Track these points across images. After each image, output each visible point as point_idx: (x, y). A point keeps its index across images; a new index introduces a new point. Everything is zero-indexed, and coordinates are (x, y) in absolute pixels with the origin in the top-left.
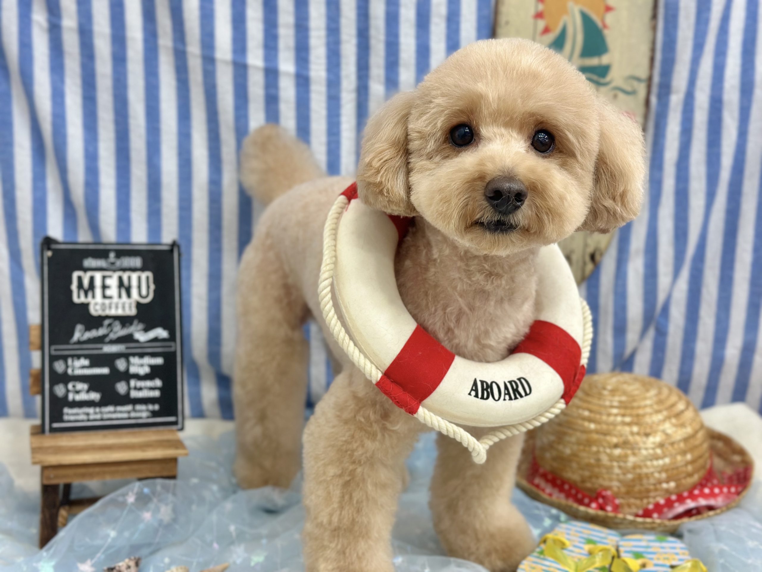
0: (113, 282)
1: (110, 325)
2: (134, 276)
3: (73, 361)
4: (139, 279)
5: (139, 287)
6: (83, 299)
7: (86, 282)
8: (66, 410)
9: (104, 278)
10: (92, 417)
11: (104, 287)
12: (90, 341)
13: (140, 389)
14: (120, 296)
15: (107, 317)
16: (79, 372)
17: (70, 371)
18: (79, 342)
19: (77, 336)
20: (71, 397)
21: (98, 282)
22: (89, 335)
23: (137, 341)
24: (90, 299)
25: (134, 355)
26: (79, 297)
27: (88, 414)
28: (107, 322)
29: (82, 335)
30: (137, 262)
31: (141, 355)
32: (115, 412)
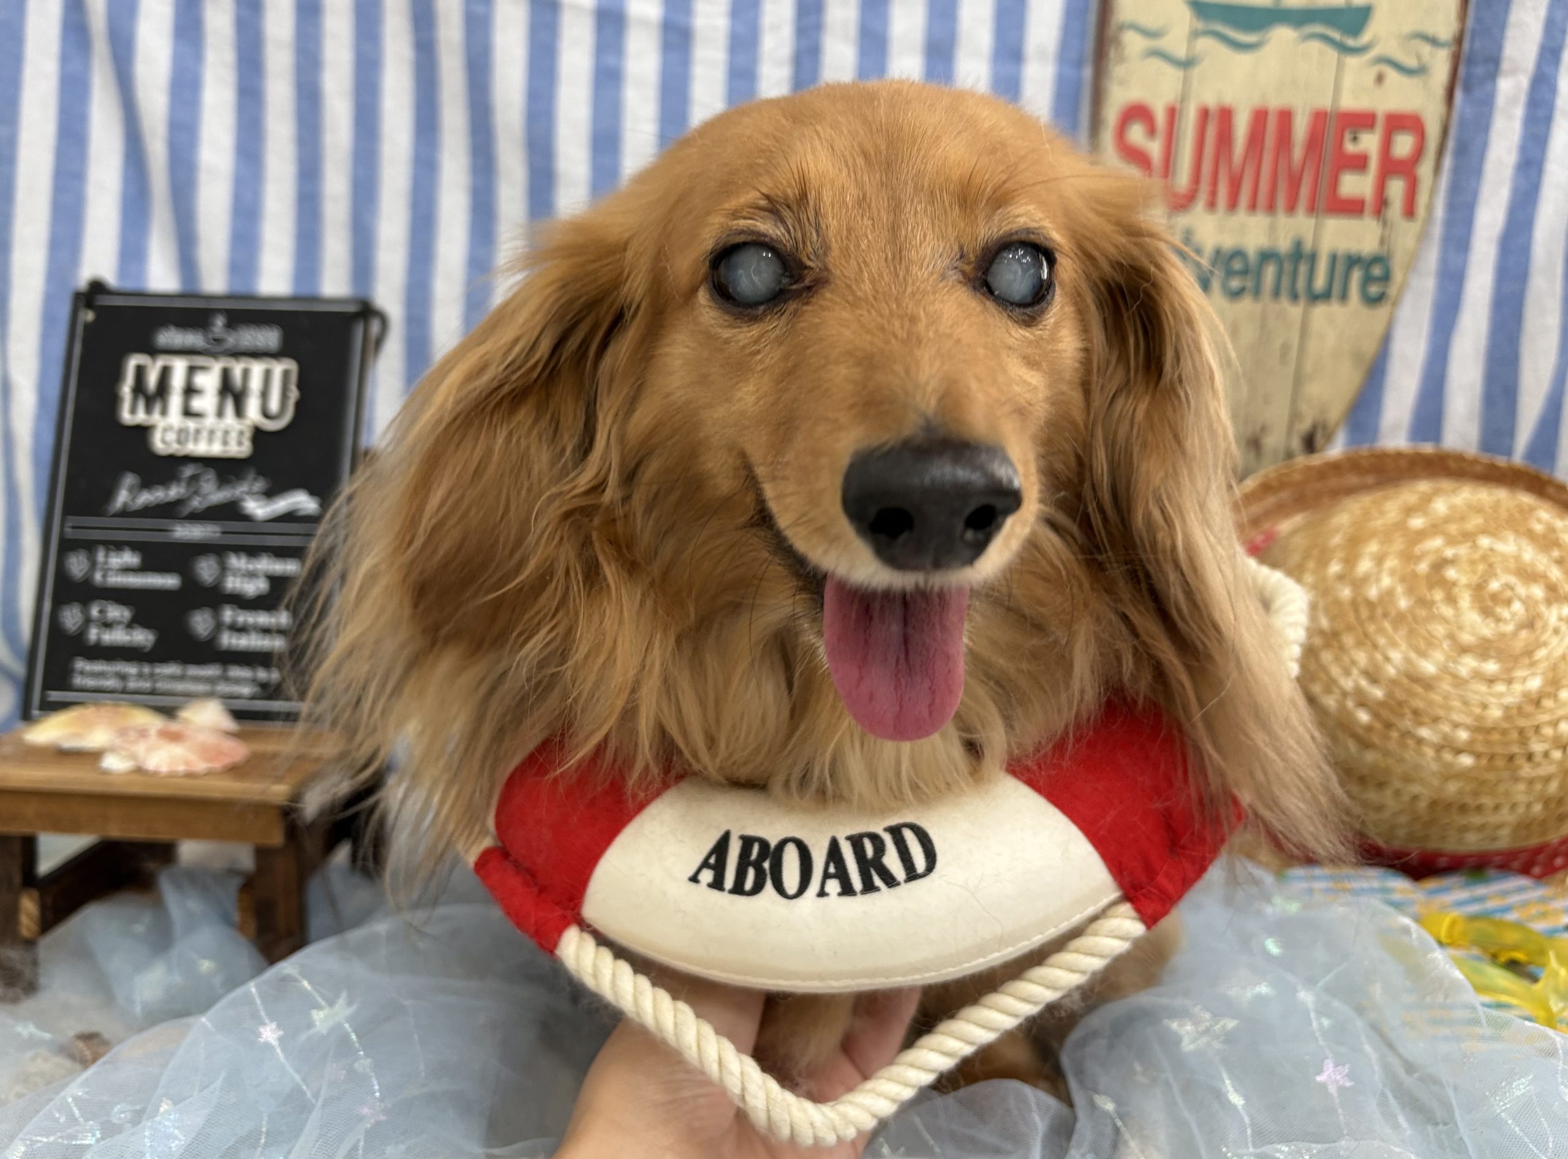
0: (209, 381)
1: (194, 478)
2: (257, 369)
3: (107, 556)
4: (267, 375)
5: (265, 394)
6: (141, 417)
7: (152, 379)
8: (80, 664)
9: (192, 370)
10: (132, 685)
11: (190, 391)
12: (148, 511)
13: (242, 630)
14: (220, 413)
15: (188, 459)
16: (117, 580)
17: (98, 577)
18: (125, 513)
19: (122, 497)
20: (93, 634)
21: (178, 380)
22: (146, 498)
23: (248, 518)
24: (156, 418)
25: (237, 549)
26: (133, 411)
27: (123, 677)
28: (188, 471)
29: (133, 499)
30: (269, 337)
31: (253, 552)
32: (182, 678)
